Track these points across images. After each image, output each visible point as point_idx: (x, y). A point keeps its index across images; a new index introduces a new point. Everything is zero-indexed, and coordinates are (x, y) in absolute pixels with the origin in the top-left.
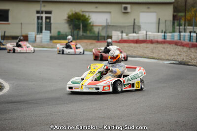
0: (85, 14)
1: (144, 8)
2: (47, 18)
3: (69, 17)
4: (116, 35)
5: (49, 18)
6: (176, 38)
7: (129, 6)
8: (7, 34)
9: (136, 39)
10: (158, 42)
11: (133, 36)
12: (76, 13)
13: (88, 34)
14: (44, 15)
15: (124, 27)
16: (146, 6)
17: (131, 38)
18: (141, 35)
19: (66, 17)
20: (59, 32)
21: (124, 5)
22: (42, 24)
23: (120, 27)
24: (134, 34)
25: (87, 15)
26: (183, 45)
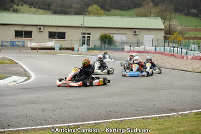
0: (110, 35)
1: (146, 32)
2: (88, 37)
3: (101, 37)
4: (127, 48)
5: (89, 37)
6: (162, 50)
7: (137, 30)
8: (62, 47)
9: (138, 50)
10: (151, 53)
11: (137, 48)
12: (105, 34)
13: (112, 47)
14: (86, 36)
15: (133, 43)
16: (148, 31)
17: (136, 50)
18: (142, 48)
19: (99, 36)
20: (95, 45)
21: (134, 30)
22: (85, 40)
23: (131, 43)
24: (138, 48)
25: (112, 35)
26: (166, 55)
